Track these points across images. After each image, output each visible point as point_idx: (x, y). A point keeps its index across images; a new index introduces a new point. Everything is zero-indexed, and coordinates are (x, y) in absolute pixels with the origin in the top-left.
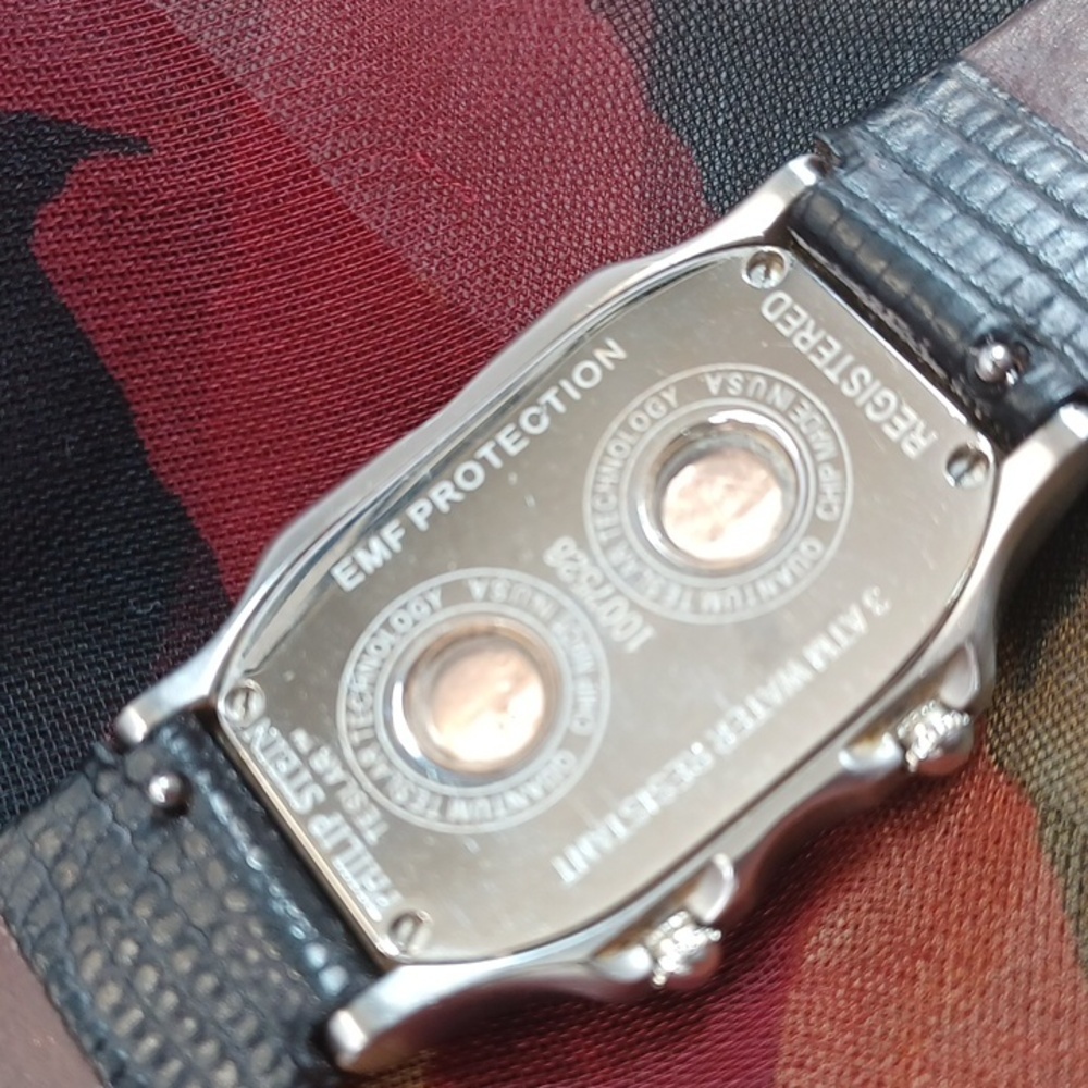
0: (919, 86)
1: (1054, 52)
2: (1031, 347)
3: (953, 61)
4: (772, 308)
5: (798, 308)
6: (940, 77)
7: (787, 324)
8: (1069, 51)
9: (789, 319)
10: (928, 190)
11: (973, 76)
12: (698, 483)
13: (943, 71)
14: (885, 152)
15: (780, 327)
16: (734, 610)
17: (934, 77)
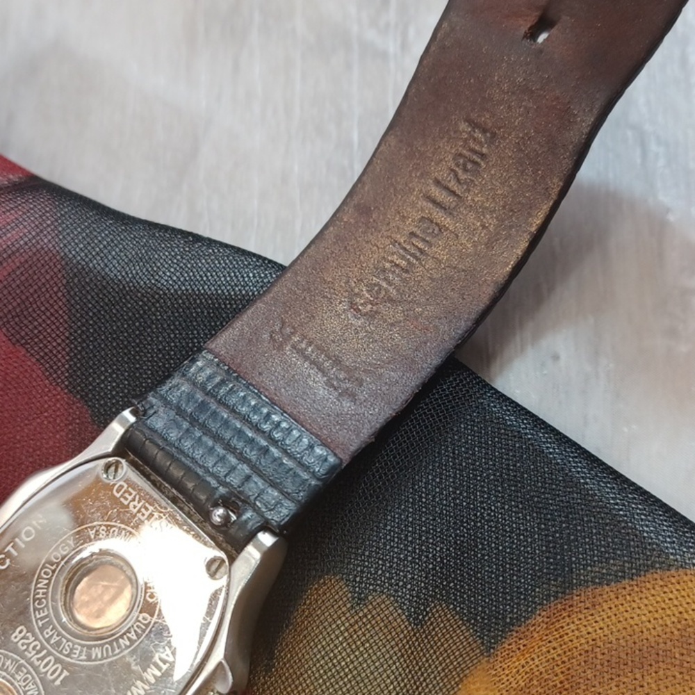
0: (183, 366)
1: (250, 340)
2: (240, 503)
3: (200, 350)
4: (118, 491)
5: (130, 489)
6: (194, 361)
7: (126, 499)
8: (257, 339)
9: (126, 495)
10: (188, 424)
11: (210, 357)
12: (89, 586)
13: (195, 357)
14: (167, 403)
15: (122, 499)
16: (108, 657)
17: (190, 360)
